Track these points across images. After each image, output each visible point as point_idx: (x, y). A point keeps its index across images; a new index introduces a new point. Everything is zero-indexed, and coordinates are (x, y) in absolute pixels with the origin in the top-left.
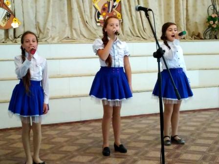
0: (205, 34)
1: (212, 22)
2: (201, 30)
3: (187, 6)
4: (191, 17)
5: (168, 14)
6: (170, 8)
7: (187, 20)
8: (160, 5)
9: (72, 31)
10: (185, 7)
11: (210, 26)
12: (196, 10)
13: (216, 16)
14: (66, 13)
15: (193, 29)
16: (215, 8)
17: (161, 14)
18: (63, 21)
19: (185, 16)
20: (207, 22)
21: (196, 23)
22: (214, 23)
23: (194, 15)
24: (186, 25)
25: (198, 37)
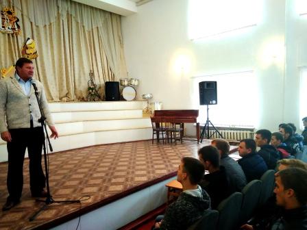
0: (87, 97)
2: (84, 95)
4: (77, 87)
5: (62, 84)
6: (63, 80)
7: (75, 88)
8: (55, 78)
10: (73, 81)
11: (90, 93)
12: (80, 82)
15: (79, 95)
16: (92, 82)
19: (73, 86)
20: (88, 91)
21: (81, 91)
22: (92, 91)
23: (79, 86)
25: (82, 100)
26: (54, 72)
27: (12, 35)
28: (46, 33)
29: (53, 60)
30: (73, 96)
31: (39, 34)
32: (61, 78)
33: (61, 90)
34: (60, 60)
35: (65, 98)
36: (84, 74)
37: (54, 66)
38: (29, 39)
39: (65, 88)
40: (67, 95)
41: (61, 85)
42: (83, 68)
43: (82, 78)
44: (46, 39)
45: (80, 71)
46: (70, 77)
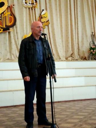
0: (89, 57)
1: (92, 51)
2: (86, 55)
3: (78, 42)
4: (80, 48)
6: (69, 43)
8: (63, 41)
9: (11, 55)
10: (77, 42)
11: (91, 53)
12: (83, 44)
13: (95, 47)
14: (8, 45)
15: (82, 55)
16: (94, 43)
17: (63, 46)
18: (6, 50)
19: (77, 47)
20: (89, 51)
21: (83, 51)
22: (93, 51)
24: (78, 52)
25: (85, 59)
26: (62, 36)
27: (32, 8)
28: (56, 4)
29: (61, 26)
30: (76, 56)
31: (51, 5)
32: (67, 41)
33: (67, 51)
34: (67, 26)
35: (70, 57)
36: (87, 36)
37: (62, 31)
38: (43, 10)
39: (71, 49)
40: (72, 55)
41: (67, 46)
42: (86, 31)
43: (85, 40)
44: (56, 9)
45: (83, 34)
46: (74, 39)
